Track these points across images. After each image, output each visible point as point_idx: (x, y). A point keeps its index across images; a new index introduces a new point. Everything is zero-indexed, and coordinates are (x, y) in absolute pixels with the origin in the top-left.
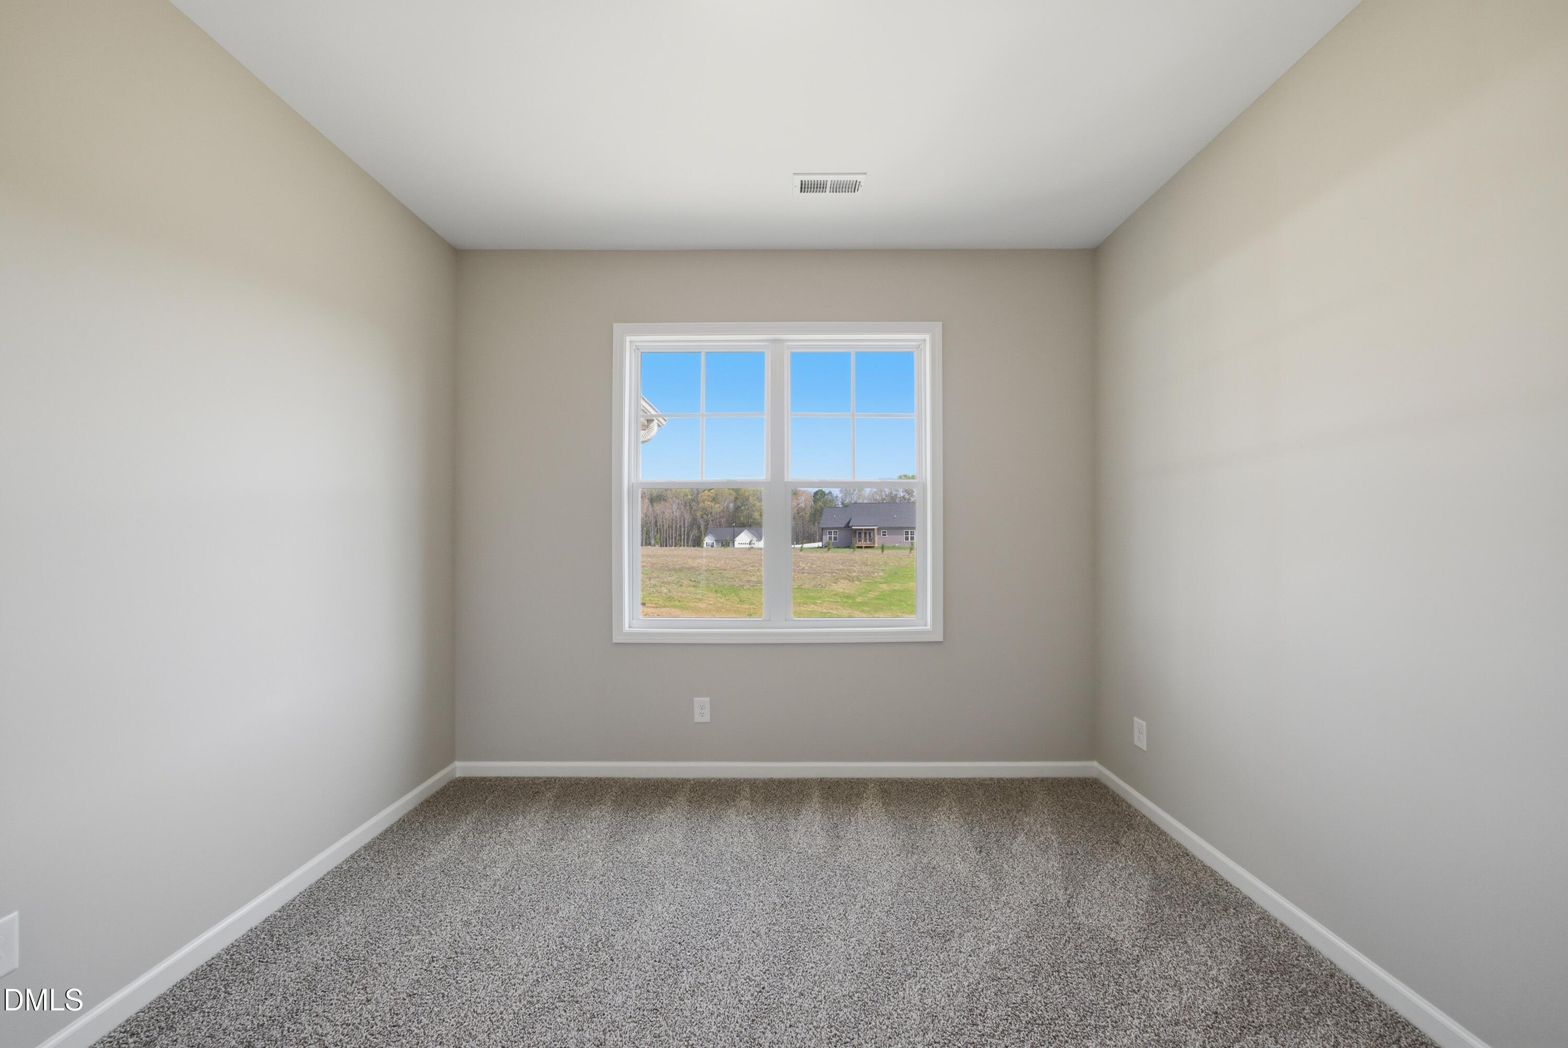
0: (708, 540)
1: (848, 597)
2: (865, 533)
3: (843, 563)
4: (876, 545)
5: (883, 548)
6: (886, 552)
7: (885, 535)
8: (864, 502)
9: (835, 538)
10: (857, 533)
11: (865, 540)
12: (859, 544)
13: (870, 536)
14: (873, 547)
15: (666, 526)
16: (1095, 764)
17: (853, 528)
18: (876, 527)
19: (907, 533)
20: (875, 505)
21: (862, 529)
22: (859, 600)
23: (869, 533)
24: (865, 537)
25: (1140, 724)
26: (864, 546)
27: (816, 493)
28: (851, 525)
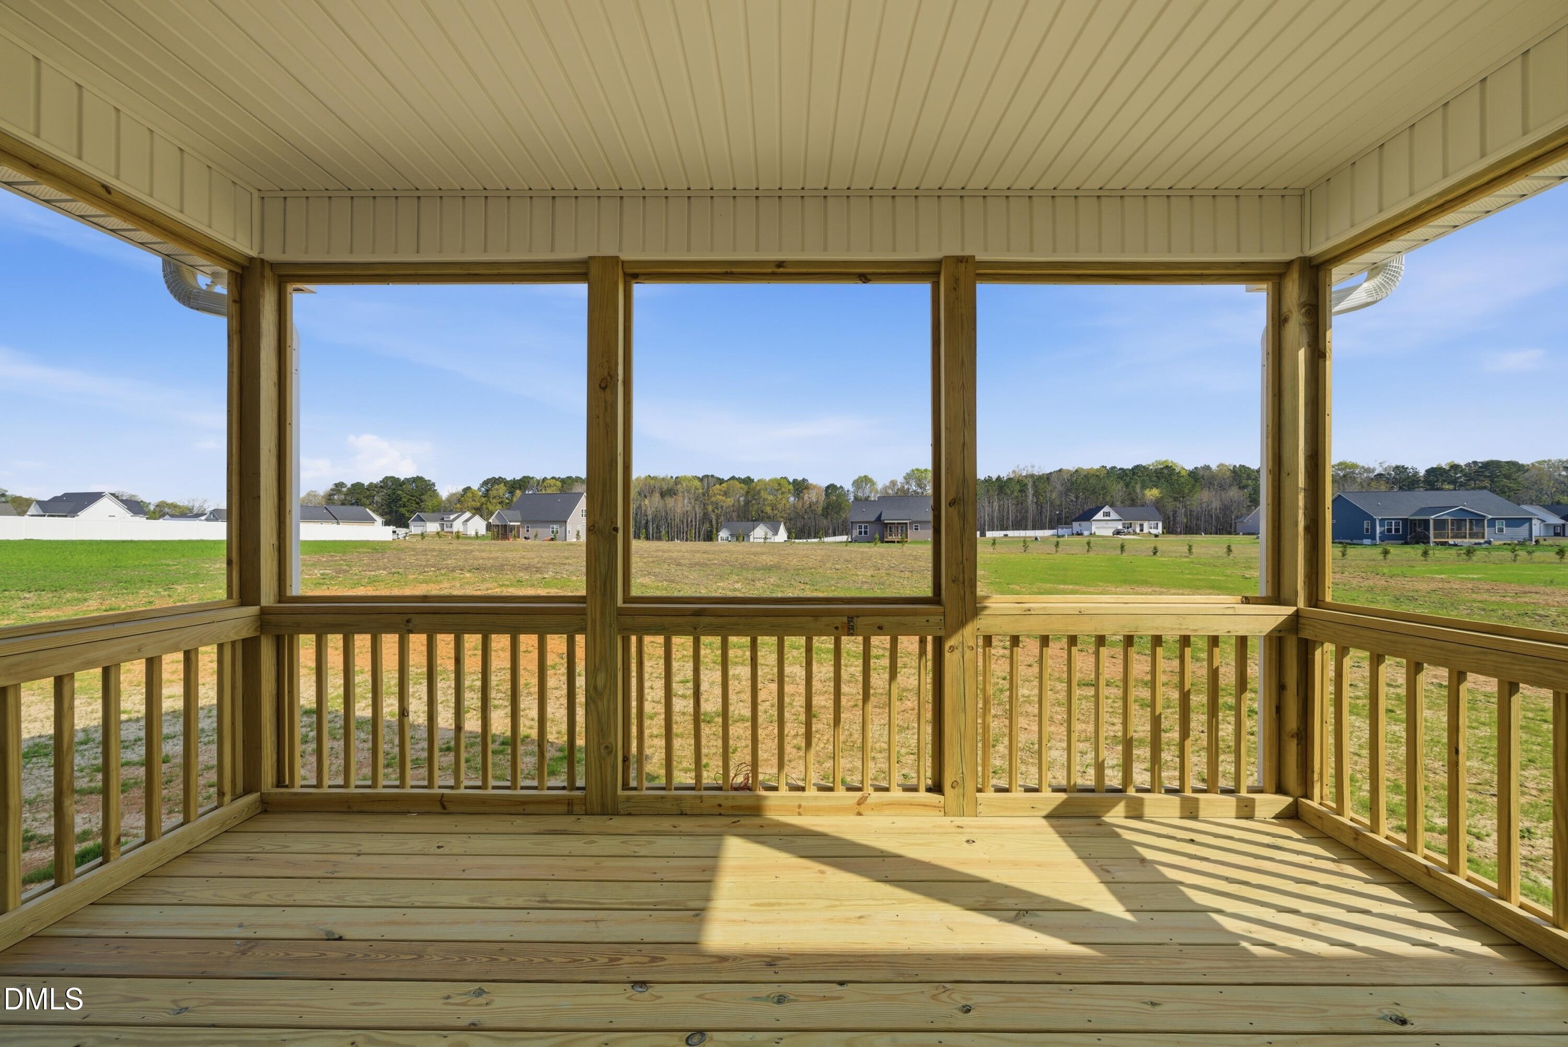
0: (723, 534)
7: (918, 529)
9: (866, 533)
10: (887, 527)
11: (898, 535)
12: (890, 538)
13: (902, 531)
14: (907, 541)
15: (677, 520)
17: (884, 521)
21: (894, 523)
23: (902, 528)
24: (898, 531)
26: (896, 540)
27: (828, 487)
28: (882, 518)
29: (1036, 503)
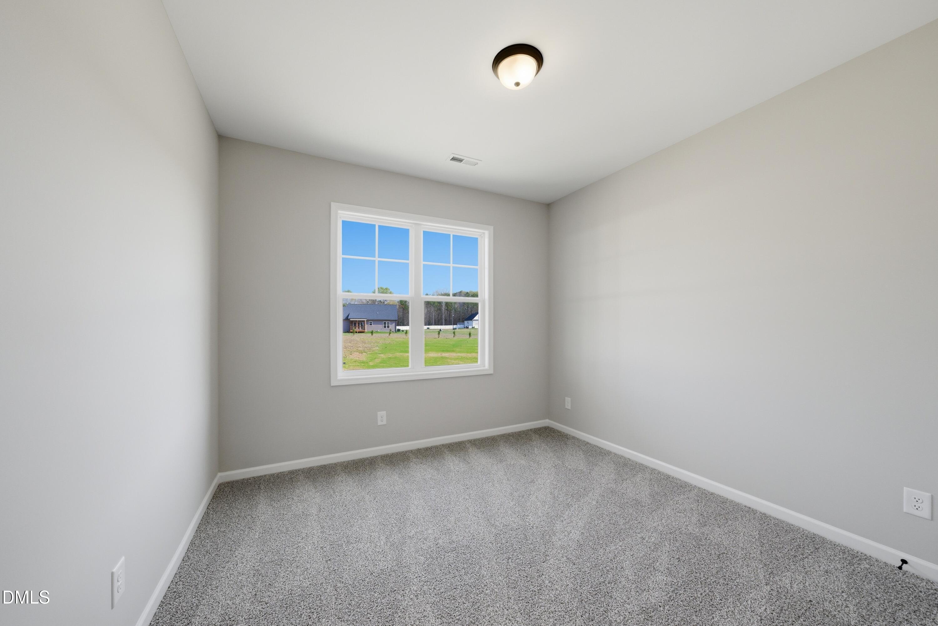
1: (363, 362)
2: (359, 324)
3: (350, 342)
4: (366, 331)
5: (372, 333)
6: (374, 335)
7: (371, 325)
8: (356, 303)
10: (353, 323)
11: (359, 328)
12: (354, 330)
13: (362, 325)
14: (364, 332)
16: (547, 420)
17: (351, 320)
18: (365, 320)
19: (385, 323)
20: (360, 305)
21: (356, 321)
22: (371, 364)
23: (361, 324)
24: (359, 326)
25: (568, 400)
26: (358, 331)
28: (349, 318)
29: (447, 310)
